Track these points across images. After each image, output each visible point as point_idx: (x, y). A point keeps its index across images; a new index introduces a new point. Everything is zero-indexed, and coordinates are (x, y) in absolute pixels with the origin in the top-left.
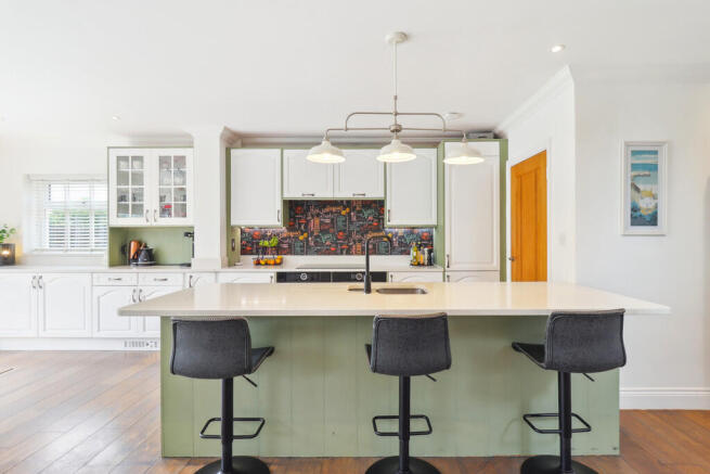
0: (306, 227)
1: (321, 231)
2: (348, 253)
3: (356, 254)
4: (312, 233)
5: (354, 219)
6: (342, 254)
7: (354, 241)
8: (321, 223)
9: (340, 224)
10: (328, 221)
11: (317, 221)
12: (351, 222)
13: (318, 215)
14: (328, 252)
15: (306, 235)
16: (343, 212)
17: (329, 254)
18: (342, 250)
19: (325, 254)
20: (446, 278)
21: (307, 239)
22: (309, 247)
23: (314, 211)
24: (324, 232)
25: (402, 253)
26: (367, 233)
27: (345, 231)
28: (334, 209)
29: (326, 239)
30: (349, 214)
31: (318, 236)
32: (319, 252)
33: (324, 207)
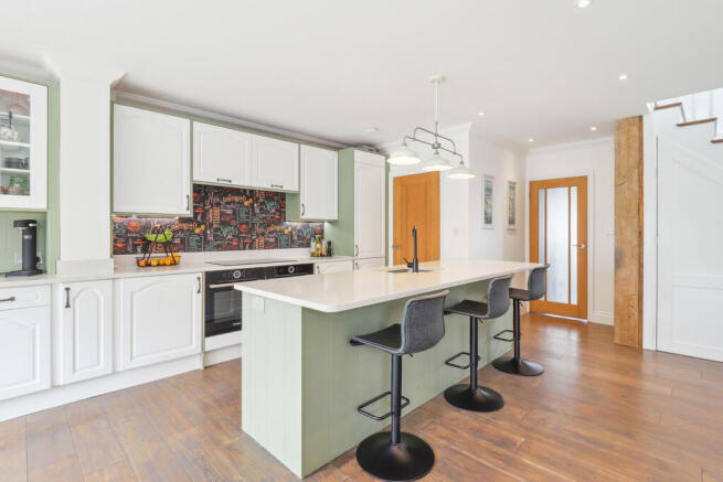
0: (204, 217)
1: (222, 223)
2: (251, 248)
3: (259, 248)
4: (211, 225)
5: (257, 211)
6: (244, 249)
7: (257, 235)
8: (222, 214)
9: (243, 215)
10: (229, 212)
11: (217, 211)
12: (254, 215)
13: (218, 204)
14: (230, 247)
15: (203, 227)
16: (246, 203)
17: (230, 249)
18: (245, 244)
19: (225, 249)
20: (356, 266)
21: (205, 232)
22: (206, 242)
23: (213, 199)
24: (224, 223)
25: (301, 246)
26: (269, 226)
27: (247, 224)
28: (236, 199)
29: (227, 232)
30: (252, 205)
31: (217, 229)
32: (219, 248)
33: (226, 195)
